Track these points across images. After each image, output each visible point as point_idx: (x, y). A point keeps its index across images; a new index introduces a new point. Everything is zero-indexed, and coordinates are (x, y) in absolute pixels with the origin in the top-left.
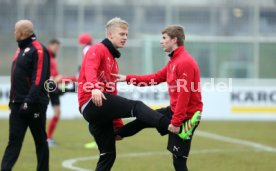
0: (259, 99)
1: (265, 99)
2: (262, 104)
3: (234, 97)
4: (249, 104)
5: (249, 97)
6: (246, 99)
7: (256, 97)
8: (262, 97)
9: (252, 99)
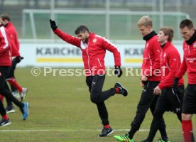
0: (55, 52)
1: (58, 53)
2: (56, 56)
3: (39, 51)
4: (48, 56)
5: (48, 51)
6: (46, 53)
7: (52, 51)
8: (56, 51)
9: (50, 53)
